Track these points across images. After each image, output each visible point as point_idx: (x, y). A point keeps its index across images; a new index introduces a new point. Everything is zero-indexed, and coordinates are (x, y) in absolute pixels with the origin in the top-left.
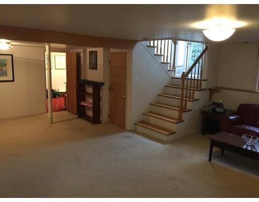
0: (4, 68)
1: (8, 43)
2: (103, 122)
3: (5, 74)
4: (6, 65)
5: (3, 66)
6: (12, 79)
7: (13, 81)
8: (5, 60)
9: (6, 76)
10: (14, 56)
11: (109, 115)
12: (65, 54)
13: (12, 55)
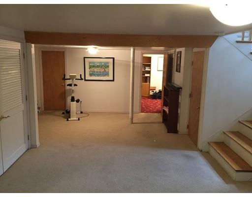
0: (106, 70)
1: (95, 48)
2: (179, 133)
3: (107, 74)
4: (108, 67)
5: (106, 68)
6: (112, 79)
7: (113, 80)
8: (108, 63)
9: (108, 76)
10: (115, 59)
11: (188, 126)
12: (163, 56)
13: (113, 58)
